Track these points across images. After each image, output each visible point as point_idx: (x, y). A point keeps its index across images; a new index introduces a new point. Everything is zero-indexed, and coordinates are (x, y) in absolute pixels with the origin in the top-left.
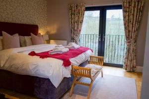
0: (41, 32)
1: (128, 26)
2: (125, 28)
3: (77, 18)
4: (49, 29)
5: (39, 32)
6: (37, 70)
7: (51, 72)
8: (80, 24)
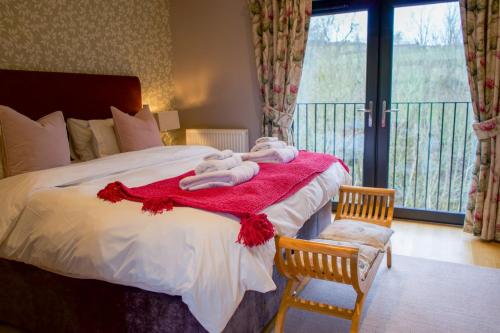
0: (152, 100)
1: (484, 64)
2: (473, 74)
3: (280, 45)
4: (178, 89)
5: (143, 103)
6: (133, 264)
7: (191, 274)
8: (292, 64)
